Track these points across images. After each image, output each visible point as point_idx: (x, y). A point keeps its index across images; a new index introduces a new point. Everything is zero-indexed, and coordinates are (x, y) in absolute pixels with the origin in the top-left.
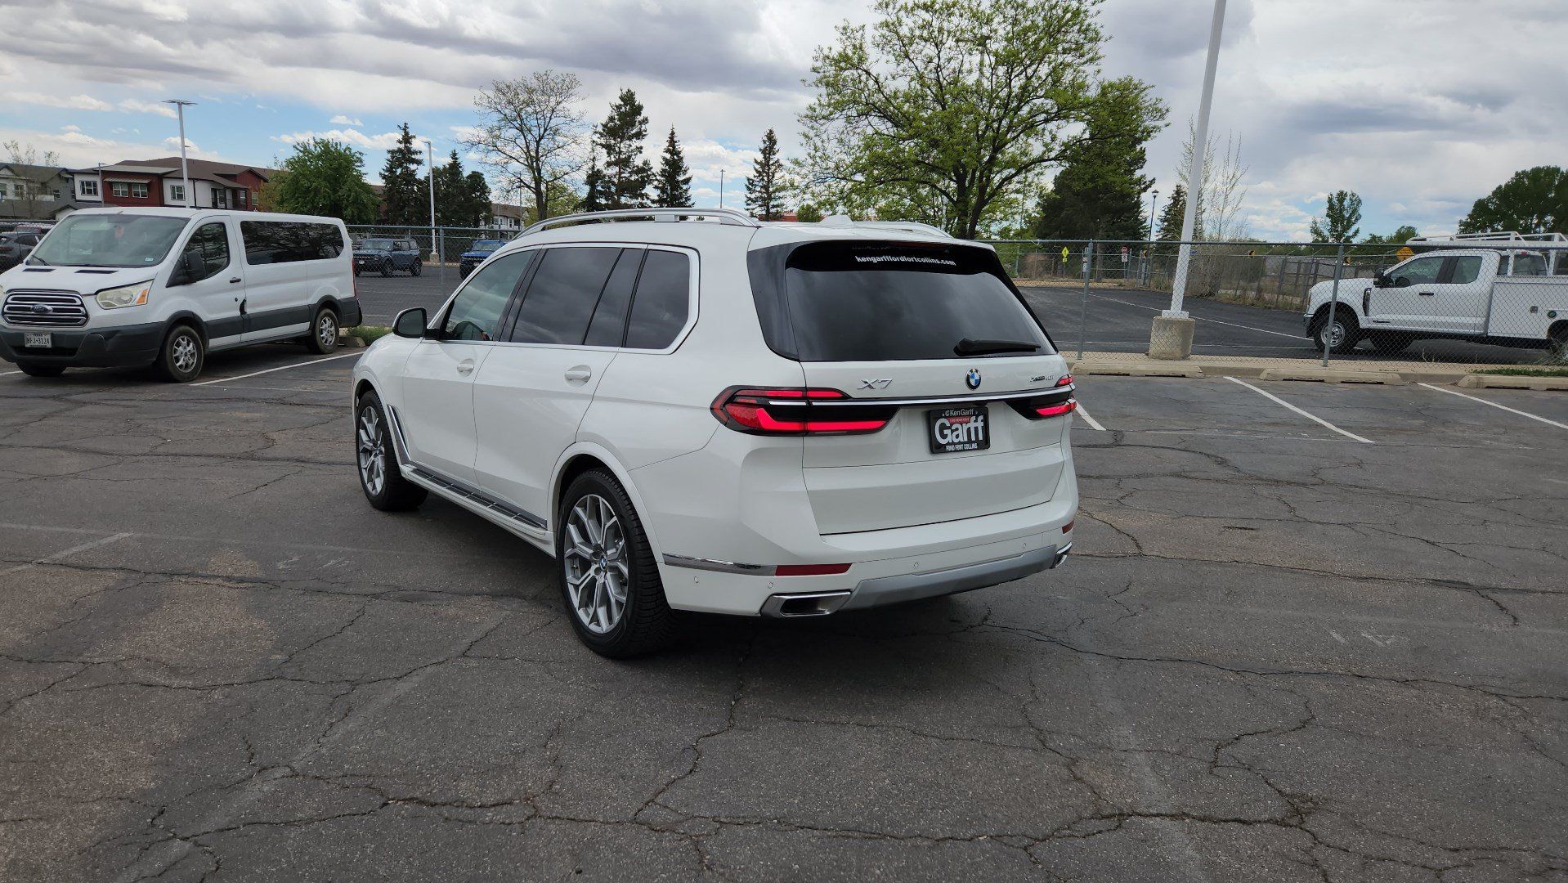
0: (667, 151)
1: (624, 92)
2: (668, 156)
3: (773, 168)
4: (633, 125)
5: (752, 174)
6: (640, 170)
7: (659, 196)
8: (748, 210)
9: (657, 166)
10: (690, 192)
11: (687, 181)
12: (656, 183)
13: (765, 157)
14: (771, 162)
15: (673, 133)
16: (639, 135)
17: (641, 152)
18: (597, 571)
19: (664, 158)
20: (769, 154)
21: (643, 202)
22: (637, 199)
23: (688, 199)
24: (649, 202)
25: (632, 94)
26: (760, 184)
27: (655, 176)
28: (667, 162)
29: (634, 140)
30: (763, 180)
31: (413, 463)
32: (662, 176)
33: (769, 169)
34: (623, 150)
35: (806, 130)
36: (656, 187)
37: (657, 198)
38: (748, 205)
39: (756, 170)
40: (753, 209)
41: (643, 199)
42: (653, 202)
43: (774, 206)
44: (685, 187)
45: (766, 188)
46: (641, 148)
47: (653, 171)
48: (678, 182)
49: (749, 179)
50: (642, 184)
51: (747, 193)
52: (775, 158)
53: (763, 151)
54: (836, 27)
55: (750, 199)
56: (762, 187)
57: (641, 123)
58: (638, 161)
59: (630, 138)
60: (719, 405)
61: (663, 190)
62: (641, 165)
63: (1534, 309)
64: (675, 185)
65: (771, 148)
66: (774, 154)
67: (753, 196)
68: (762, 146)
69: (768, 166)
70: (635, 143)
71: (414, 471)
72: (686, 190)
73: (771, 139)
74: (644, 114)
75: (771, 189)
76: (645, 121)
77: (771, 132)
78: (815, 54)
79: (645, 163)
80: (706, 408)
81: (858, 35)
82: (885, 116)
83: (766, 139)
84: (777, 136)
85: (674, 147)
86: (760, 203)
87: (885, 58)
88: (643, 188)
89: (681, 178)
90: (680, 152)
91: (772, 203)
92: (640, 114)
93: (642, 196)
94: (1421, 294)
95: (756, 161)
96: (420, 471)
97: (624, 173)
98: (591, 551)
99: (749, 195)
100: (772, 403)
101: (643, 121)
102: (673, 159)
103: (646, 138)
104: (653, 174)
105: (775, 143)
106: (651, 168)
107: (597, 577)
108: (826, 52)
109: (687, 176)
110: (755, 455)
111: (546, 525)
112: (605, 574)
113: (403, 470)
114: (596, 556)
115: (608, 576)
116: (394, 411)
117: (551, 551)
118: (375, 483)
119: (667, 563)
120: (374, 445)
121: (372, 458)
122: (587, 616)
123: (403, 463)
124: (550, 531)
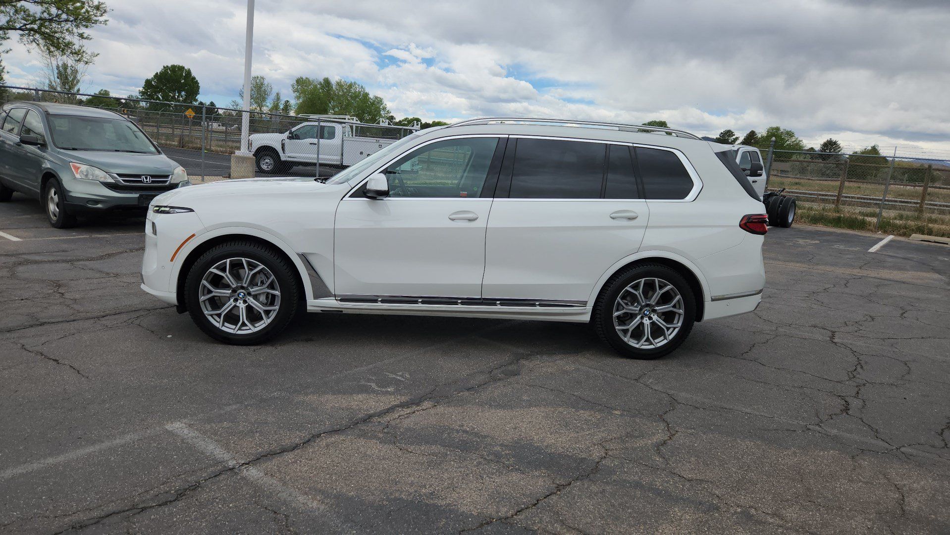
18: (642, 318)
31: (335, 296)
60: (743, 224)
63: (361, 153)
80: (737, 226)
94: (311, 144)
96: (346, 300)
98: (638, 309)
107: (643, 322)
111: (584, 303)
112: (650, 318)
113: (314, 304)
114: (641, 310)
115: (655, 317)
116: (304, 257)
117: (586, 318)
118: (244, 324)
119: (713, 300)
120: (234, 291)
121: (232, 302)
122: (634, 343)
123: (317, 298)
124: (590, 306)
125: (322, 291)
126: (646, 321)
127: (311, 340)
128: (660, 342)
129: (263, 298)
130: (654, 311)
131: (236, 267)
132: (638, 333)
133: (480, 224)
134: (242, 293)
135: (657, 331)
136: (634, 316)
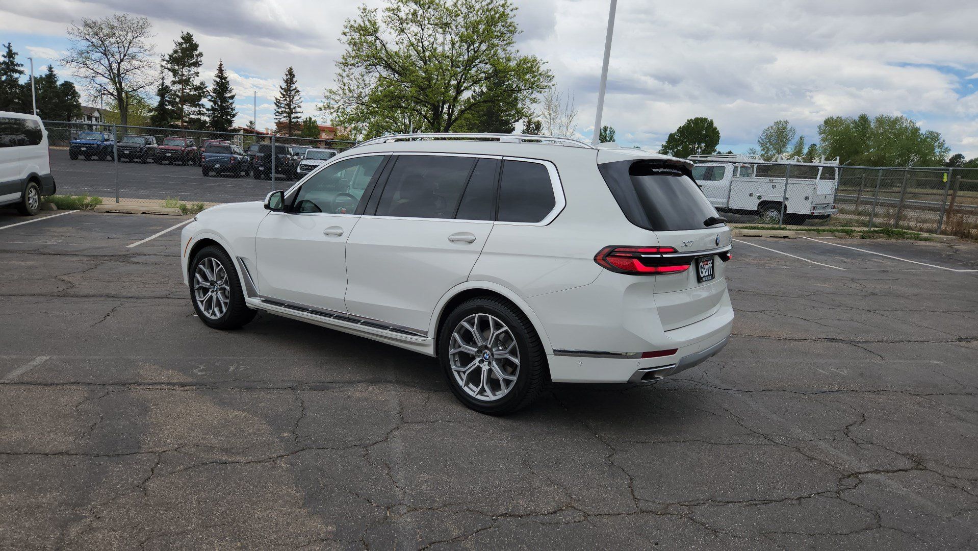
0: (218, 76)
1: (185, 33)
2: (218, 80)
3: (293, 93)
4: (192, 57)
5: (279, 96)
6: (197, 88)
7: (212, 106)
8: (276, 119)
9: (210, 87)
10: (234, 105)
11: (232, 97)
12: (209, 97)
13: (287, 85)
14: (292, 89)
15: (221, 65)
16: (196, 64)
17: (198, 76)
18: (481, 361)
19: (215, 81)
20: (290, 83)
21: (201, 109)
22: (196, 107)
23: (232, 109)
24: (205, 110)
25: (191, 36)
26: (285, 102)
27: (209, 93)
28: (217, 84)
29: (193, 67)
30: (286, 100)
31: (260, 296)
32: (214, 93)
33: (290, 93)
34: (185, 73)
35: (341, 71)
36: (210, 100)
37: (210, 108)
38: (276, 115)
39: (281, 93)
40: (281, 119)
41: (200, 108)
42: (208, 110)
43: (294, 118)
44: (231, 101)
45: (289, 105)
46: (198, 73)
47: (208, 89)
48: (225, 97)
49: (277, 99)
50: (199, 97)
51: (276, 108)
52: (294, 86)
53: (286, 81)
54: (359, 8)
55: (278, 112)
56: (286, 104)
57: (198, 56)
58: (197, 82)
59: (190, 66)
60: (600, 257)
61: (215, 103)
62: (198, 84)
63: (751, 195)
64: (224, 100)
65: (292, 80)
66: (293, 84)
67: (280, 110)
68: (285, 78)
69: (290, 91)
70: (194, 70)
71: (263, 301)
72: (232, 104)
73: (291, 73)
74: (200, 50)
75: (292, 107)
76: (201, 55)
77: (291, 69)
78: (345, 24)
79: (202, 83)
80: (590, 259)
81: (372, 14)
82: (388, 66)
83: (287, 73)
84: (295, 71)
85: (222, 74)
86: (285, 115)
87: (389, 30)
88: (200, 100)
89: (228, 95)
90: (226, 78)
91: (293, 115)
92: (196, 50)
93: (199, 105)
95: (281, 87)
96: (267, 301)
97: (185, 89)
98: (476, 350)
99: (277, 110)
100: (643, 256)
101: (199, 55)
102: (222, 82)
103: (201, 66)
104: (208, 91)
105: (294, 76)
106: (206, 87)
107: (481, 366)
108: (352, 23)
109: (233, 94)
110: (632, 288)
111: (427, 334)
112: (489, 364)
113: (249, 301)
114: (480, 351)
115: (494, 364)
116: (241, 260)
117: (430, 351)
118: (214, 312)
119: (557, 354)
120: (211, 284)
121: (210, 293)
122: (472, 391)
123: (250, 296)
124: (431, 339)
125: (253, 294)
126: (485, 367)
128: (497, 395)
129: (224, 292)
130: (493, 356)
132: (475, 378)
134: (215, 286)
136: (473, 358)
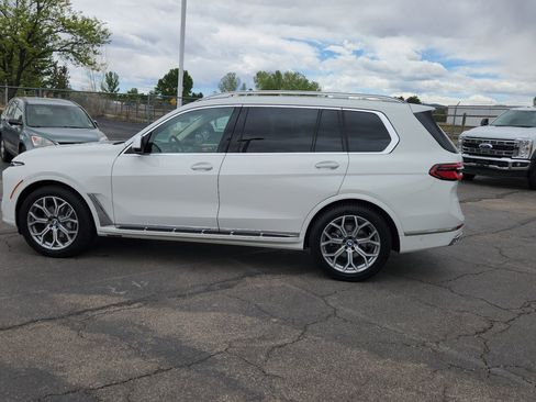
18: (346, 248)
31: (115, 224)
60: (433, 171)
71: (119, 228)
80: (427, 173)
96: (123, 227)
98: (342, 240)
100: (457, 169)
107: (347, 251)
111: (298, 235)
112: (353, 248)
113: (102, 230)
114: (344, 241)
115: (357, 248)
116: (92, 196)
117: (300, 246)
118: (56, 243)
119: (406, 235)
120: (50, 219)
121: (48, 228)
122: (339, 268)
123: (102, 225)
124: (302, 237)
125: (106, 221)
126: (350, 251)
127: (107, 256)
128: (362, 268)
129: (69, 225)
130: (356, 242)
131: (50, 204)
132: (342, 260)
133: (214, 172)
134: (55, 221)
135: (358, 260)
136: (340, 246)
